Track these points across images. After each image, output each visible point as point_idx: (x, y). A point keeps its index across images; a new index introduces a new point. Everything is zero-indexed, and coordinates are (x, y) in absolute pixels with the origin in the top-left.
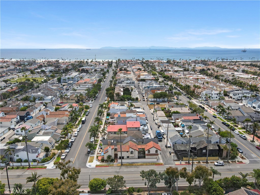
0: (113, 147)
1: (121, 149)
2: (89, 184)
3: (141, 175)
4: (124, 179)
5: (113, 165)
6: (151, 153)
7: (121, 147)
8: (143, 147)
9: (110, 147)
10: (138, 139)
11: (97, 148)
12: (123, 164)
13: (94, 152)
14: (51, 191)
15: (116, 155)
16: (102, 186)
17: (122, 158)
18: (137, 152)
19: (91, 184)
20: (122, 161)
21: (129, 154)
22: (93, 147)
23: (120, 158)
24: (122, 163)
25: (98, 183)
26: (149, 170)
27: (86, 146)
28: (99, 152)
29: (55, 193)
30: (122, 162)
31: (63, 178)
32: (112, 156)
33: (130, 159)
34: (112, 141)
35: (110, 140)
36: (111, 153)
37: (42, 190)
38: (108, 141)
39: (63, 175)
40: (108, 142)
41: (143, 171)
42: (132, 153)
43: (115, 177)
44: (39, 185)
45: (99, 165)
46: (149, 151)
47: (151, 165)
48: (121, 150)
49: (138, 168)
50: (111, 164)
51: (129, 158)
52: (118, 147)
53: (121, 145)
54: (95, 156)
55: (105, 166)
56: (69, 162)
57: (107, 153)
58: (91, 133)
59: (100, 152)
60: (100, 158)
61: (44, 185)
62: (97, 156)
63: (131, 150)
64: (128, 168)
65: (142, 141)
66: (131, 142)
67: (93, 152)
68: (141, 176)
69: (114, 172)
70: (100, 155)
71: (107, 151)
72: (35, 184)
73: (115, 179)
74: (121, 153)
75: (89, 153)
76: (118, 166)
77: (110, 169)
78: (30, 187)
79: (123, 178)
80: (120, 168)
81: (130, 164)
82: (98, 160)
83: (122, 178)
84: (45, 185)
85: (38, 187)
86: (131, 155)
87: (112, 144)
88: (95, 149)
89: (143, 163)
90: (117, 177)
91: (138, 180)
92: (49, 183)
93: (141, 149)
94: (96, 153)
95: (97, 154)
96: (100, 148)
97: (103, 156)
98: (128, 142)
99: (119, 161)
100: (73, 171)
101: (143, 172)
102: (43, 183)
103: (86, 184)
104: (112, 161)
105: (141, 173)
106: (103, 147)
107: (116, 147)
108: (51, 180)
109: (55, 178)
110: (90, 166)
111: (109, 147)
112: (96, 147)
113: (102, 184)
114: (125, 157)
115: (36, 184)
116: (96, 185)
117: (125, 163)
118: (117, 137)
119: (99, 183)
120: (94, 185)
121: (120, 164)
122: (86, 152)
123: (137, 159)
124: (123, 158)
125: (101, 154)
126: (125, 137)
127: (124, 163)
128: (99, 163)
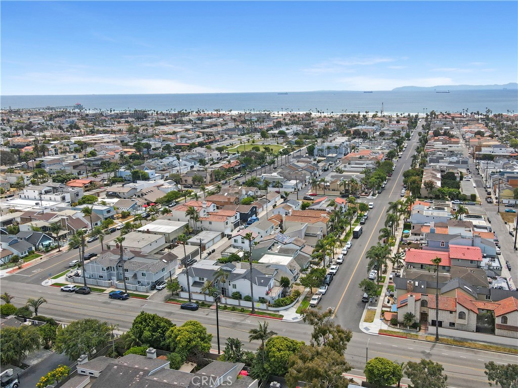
0: (419, 296)
1: (437, 303)
2: (367, 367)
3: (488, 371)
4: (443, 373)
5: (417, 335)
6: (509, 323)
7: (437, 299)
8: (490, 306)
9: (412, 296)
10: (476, 286)
11: (383, 294)
12: (439, 337)
13: (376, 301)
14: (294, 363)
15: (424, 316)
16: (393, 378)
17: (438, 324)
18: (474, 317)
19: (371, 368)
20: (437, 330)
21: (454, 318)
22: (375, 291)
23: (434, 323)
24: (437, 335)
25: (385, 369)
26: (506, 364)
27: (361, 285)
28: (386, 303)
29: (302, 370)
30: (437, 332)
31: (315, 344)
32: (414, 316)
33: (457, 329)
34: (417, 283)
35: (413, 280)
36: (413, 308)
37: (275, 360)
38: (408, 282)
39: (315, 337)
40: (408, 285)
41: (492, 364)
42: (462, 316)
43: (423, 362)
44: (270, 348)
45: (385, 331)
46: (505, 319)
47: (509, 352)
48: (437, 306)
49: (475, 353)
50: (412, 333)
51: (453, 328)
52: (430, 298)
53: (437, 295)
54: (378, 309)
55: (399, 334)
56: (330, 312)
57: (405, 307)
58: (371, 259)
59: (388, 302)
60: (388, 316)
61: (279, 350)
62: (382, 311)
63: (460, 309)
64: (450, 348)
65: (487, 293)
66: (460, 290)
67: (374, 301)
68: (486, 373)
69: (418, 352)
70: (388, 309)
71: (404, 304)
72: (263, 345)
73: (424, 369)
74: (437, 313)
75: (365, 301)
76: (429, 340)
77: (409, 344)
78: (254, 349)
79: (443, 369)
80: (433, 346)
81: (457, 341)
82: (385, 319)
83: (440, 369)
84: (281, 350)
85: (268, 352)
86: (459, 321)
87: (415, 290)
88: (377, 294)
89: (489, 344)
90: (428, 364)
91: (476, 382)
92: (289, 348)
93: (484, 312)
94: (380, 304)
95: (383, 307)
96: (388, 294)
97: (395, 312)
98: (453, 291)
99: (432, 329)
100: (336, 334)
101: (491, 366)
102: (278, 346)
103: (359, 365)
104: (415, 326)
105: (487, 367)
106: (395, 293)
107: (425, 298)
108: (292, 343)
109: (299, 341)
110: (367, 329)
111: (409, 295)
112: (381, 291)
113: (393, 374)
114: (446, 323)
115: (265, 347)
116: (381, 372)
117: (445, 338)
118: (426, 275)
119: (388, 370)
120: (376, 371)
121: (433, 338)
122: (360, 299)
123: (473, 332)
124: (440, 324)
125: (390, 307)
126: (445, 278)
127: (441, 335)
128: (385, 327)
